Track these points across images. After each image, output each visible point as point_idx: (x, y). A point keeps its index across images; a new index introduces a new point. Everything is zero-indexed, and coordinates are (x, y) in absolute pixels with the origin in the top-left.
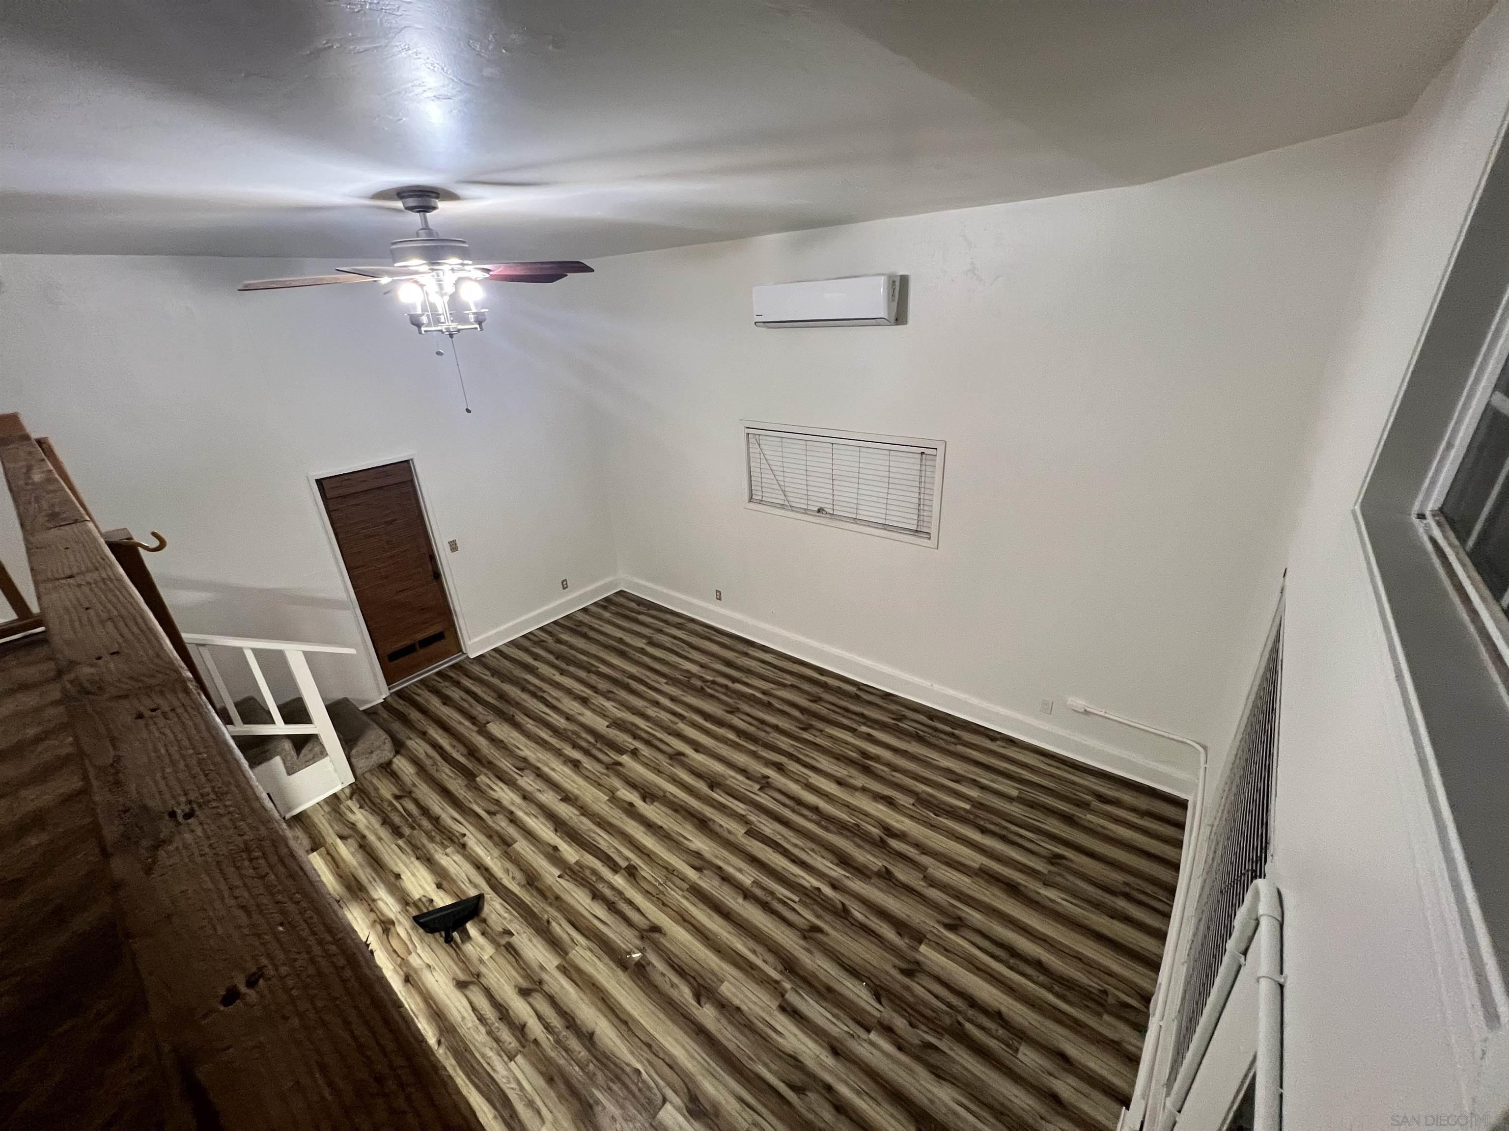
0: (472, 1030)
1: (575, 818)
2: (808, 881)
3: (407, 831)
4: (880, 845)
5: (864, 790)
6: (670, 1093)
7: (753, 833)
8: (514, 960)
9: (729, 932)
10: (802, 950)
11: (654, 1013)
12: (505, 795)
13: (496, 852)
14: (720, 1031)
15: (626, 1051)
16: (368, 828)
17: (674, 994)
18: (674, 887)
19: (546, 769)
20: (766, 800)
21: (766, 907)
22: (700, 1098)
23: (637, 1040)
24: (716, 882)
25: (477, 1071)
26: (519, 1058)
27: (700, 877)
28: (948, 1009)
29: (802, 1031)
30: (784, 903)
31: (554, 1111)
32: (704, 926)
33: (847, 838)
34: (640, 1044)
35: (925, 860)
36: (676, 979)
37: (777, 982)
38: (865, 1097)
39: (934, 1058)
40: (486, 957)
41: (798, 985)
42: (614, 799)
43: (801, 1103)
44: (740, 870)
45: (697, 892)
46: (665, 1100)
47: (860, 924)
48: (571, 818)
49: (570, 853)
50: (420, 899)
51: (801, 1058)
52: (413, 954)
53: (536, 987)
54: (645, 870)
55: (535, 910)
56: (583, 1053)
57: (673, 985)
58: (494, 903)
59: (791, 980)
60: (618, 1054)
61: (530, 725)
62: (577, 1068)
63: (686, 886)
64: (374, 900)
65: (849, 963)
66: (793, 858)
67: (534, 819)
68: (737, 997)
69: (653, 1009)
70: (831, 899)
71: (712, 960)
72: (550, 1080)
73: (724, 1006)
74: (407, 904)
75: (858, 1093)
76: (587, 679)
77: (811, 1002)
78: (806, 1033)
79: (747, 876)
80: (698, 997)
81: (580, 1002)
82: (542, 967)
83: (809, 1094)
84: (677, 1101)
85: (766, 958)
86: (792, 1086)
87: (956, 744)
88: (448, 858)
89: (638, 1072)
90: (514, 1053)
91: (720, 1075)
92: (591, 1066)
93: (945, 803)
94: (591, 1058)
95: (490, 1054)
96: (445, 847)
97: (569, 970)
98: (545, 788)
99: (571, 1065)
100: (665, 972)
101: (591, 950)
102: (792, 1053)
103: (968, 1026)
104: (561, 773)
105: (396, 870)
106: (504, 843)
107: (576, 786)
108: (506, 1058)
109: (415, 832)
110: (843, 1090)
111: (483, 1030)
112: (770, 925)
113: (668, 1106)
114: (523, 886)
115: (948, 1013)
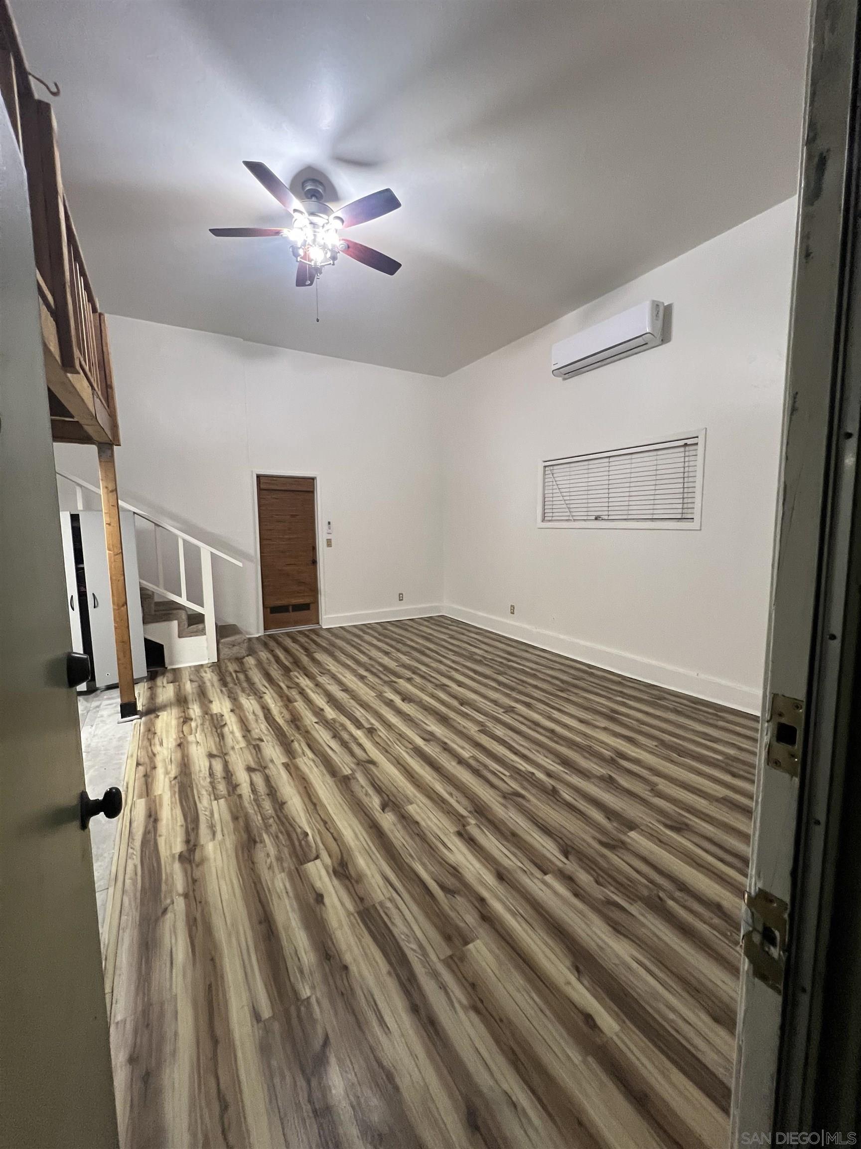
0: (201, 778)
1: (346, 700)
2: (525, 767)
3: (231, 685)
4: (612, 762)
5: (605, 729)
6: (324, 855)
7: (484, 731)
8: (255, 754)
9: (434, 778)
10: (499, 805)
11: (341, 805)
12: (304, 682)
13: (280, 704)
14: (392, 832)
15: (304, 820)
16: (209, 680)
17: (365, 800)
18: (400, 745)
19: (340, 676)
20: (507, 718)
21: (476, 772)
22: (349, 866)
23: (318, 817)
24: (438, 749)
25: (188, 799)
26: (222, 801)
27: (425, 745)
28: (647, 883)
29: (472, 852)
30: (495, 774)
31: (226, 837)
32: (413, 769)
33: (576, 751)
34: (319, 819)
35: (655, 779)
36: (371, 791)
37: (463, 817)
38: (520, 919)
39: (616, 915)
40: (237, 747)
41: (481, 822)
42: (380, 696)
43: (446, 901)
44: (463, 748)
45: (419, 753)
46: (317, 857)
47: (568, 803)
48: (343, 699)
49: (330, 713)
50: (216, 714)
51: (460, 870)
52: (193, 735)
53: (261, 769)
54: (383, 732)
55: (287, 733)
56: (270, 811)
57: (367, 794)
58: (262, 725)
59: (476, 818)
60: (297, 820)
61: (343, 658)
62: (260, 818)
63: (411, 747)
64: (188, 708)
65: (543, 823)
66: (515, 751)
67: (317, 695)
68: (420, 815)
69: (341, 802)
70: (543, 782)
71: (409, 789)
72: (235, 818)
73: (405, 819)
74: (207, 714)
75: (514, 914)
76: (396, 646)
77: (490, 836)
78: (474, 855)
79: (467, 752)
80: (384, 807)
81: (287, 784)
82: (272, 761)
83: (458, 898)
84: (328, 861)
85: (459, 799)
86: (442, 887)
87: (718, 720)
88: (247, 701)
89: (306, 834)
90: (220, 797)
91: (378, 859)
92: (271, 821)
93: (692, 751)
94: (274, 815)
95: (204, 792)
96: (249, 695)
97: (291, 768)
98: (333, 683)
99: (257, 815)
100: (364, 786)
101: (313, 761)
102: (454, 865)
103: (671, 903)
104: (349, 679)
105: (212, 699)
106: (288, 701)
107: (356, 686)
108: (213, 798)
109: (236, 687)
110: (497, 906)
111: (208, 780)
112: (474, 783)
113: (318, 862)
114: (287, 722)
115: (646, 887)
